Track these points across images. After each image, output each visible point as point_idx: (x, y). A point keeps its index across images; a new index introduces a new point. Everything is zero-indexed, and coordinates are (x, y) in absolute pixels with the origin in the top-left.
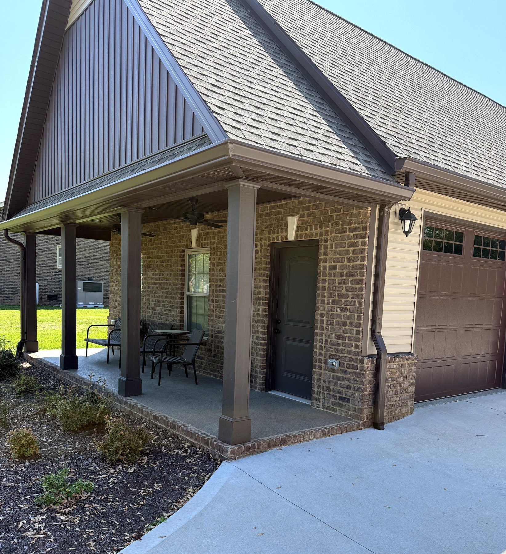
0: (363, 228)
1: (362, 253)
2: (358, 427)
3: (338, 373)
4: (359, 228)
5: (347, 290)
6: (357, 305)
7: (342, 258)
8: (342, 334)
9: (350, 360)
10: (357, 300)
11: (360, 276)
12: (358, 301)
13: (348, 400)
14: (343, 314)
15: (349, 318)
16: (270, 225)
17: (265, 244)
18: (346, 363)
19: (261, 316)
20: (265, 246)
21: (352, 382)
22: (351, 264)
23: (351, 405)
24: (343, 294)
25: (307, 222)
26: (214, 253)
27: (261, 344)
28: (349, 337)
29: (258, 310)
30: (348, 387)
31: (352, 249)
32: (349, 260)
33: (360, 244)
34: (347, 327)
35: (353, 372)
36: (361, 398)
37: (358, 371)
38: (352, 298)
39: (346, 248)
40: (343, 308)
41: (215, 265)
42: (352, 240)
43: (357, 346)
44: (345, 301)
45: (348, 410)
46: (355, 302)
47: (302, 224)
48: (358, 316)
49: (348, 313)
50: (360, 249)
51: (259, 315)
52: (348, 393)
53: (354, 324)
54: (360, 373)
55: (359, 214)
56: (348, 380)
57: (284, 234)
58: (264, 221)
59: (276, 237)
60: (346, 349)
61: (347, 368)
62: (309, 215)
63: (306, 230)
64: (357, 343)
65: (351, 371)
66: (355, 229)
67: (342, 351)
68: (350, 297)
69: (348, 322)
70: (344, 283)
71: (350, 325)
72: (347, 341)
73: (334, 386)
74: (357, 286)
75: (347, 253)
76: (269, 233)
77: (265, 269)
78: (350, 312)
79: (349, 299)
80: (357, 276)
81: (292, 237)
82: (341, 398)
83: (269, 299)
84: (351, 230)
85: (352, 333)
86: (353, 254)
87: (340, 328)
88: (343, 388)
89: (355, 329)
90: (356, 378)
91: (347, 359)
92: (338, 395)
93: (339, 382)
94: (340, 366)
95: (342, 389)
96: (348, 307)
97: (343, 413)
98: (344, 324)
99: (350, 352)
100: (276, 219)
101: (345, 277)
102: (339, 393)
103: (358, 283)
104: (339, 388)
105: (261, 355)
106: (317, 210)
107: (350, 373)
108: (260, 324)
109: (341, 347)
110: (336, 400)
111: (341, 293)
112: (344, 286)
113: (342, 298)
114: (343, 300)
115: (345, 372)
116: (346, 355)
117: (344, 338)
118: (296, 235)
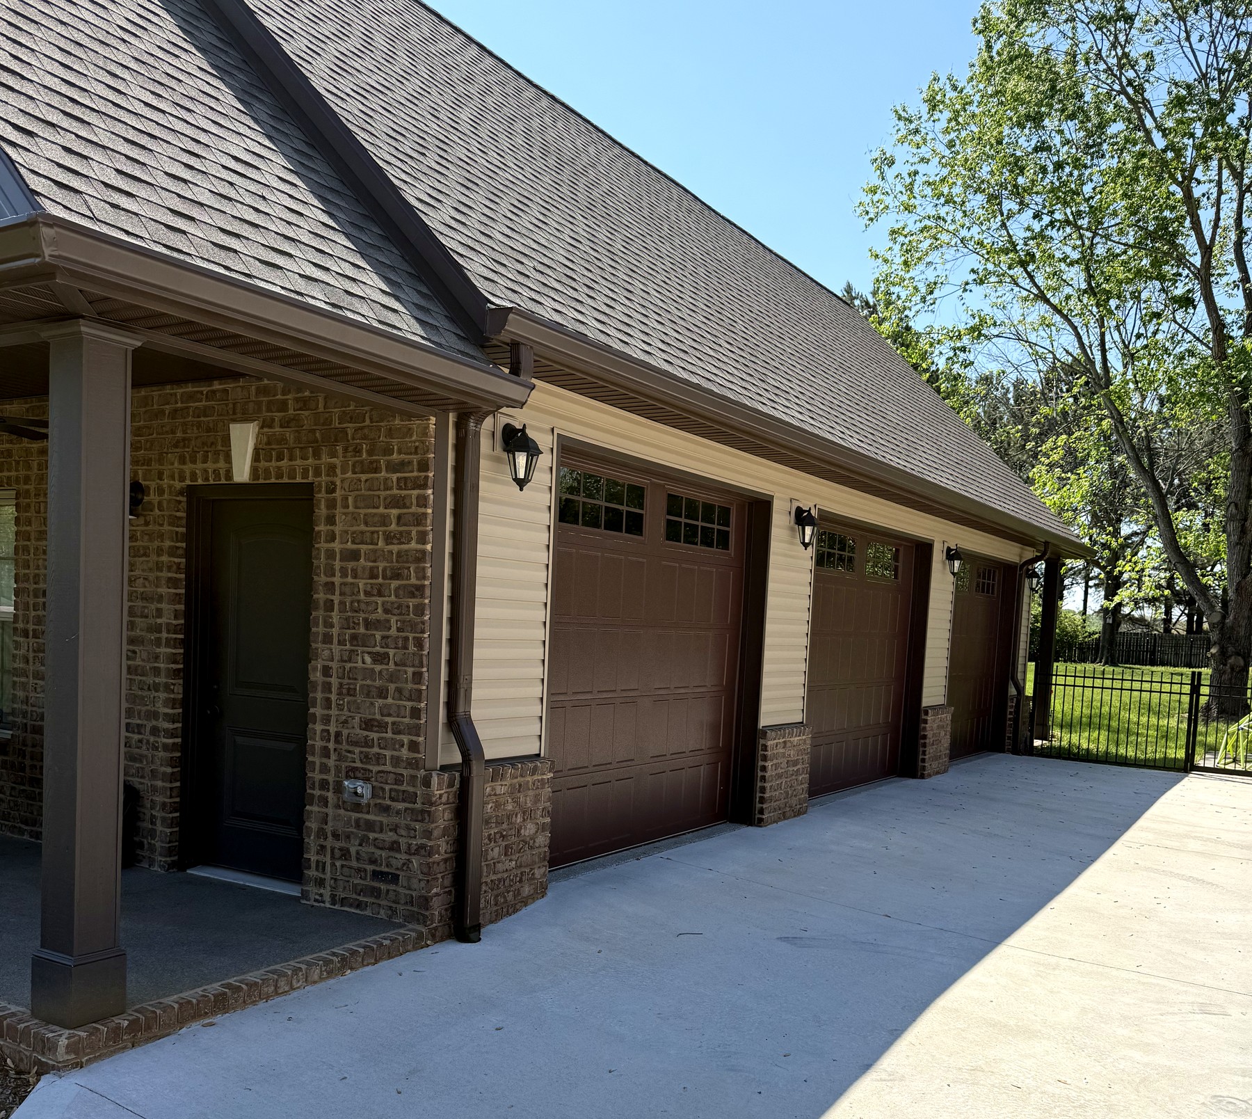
0: (419, 463)
1: (418, 524)
2: (419, 943)
3: (368, 813)
4: (410, 463)
5: (386, 611)
6: (412, 648)
7: (373, 533)
8: (378, 717)
9: (399, 780)
10: (411, 636)
11: (418, 579)
12: (414, 638)
13: (395, 879)
14: (378, 668)
15: (392, 678)
16: (184, 439)
17: (170, 487)
18: (387, 788)
19: (163, 674)
20: (170, 493)
21: (403, 832)
22: (395, 548)
23: (401, 890)
24: (378, 621)
25: (282, 440)
26: (28, 505)
27: (166, 747)
28: (394, 723)
29: (157, 657)
30: (395, 847)
31: (394, 512)
32: (389, 539)
33: (414, 501)
34: (390, 700)
35: (406, 809)
36: (425, 870)
37: (418, 806)
38: (399, 630)
39: (382, 510)
40: (378, 654)
41: (32, 537)
42: (395, 491)
43: (414, 747)
44: (383, 637)
45: (394, 902)
46: (406, 639)
47: (269, 443)
48: (414, 674)
49: (392, 666)
50: (413, 514)
51: (157, 671)
52: (394, 862)
53: (406, 693)
54: (422, 812)
55: (409, 432)
56: (395, 829)
57: (222, 464)
58: (167, 428)
59: (201, 472)
60: (388, 753)
61: (392, 799)
62: (285, 424)
63: (280, 458)
64: (414, 738)
65: (401, 806)
66: (402, 466)
67: (379, 759)
68: (394, 628)
69: (392, 687)
70: (380, 594)
71: (397, 695)
72: (390, 735)
73: (360, 845)
74: (412, 602)
75: (384, 520)
76: (182, 461)
77: (172, 552)
78: (396, 664)
79: (393, 631)
80: (409, 578)
81: (242, 472)
82: (376, 875)
83: (187, 629)
84: (392, 468)
85: (402, 714)
86: (398, 524)
87: (372, 704)
88: (381, 849)
89: (409, 704)
90: (413, 824)
91: (391, 778)
92: (370, 868)
93: (372, 836)
94: (373, 796)
95: (378, 852)
96: (391, 652)
97: (382, 912)
98: (382, 693)
99: (396, 761)
100: (199, 425)
101: (380, 580)
102: (373, 861)
103: (413, 596)
104: (372, 849)
105: (165, 777)
106: (306, 413)
107: (398, 812)
108: (162, 695)
109: (376, 750)
110: (365, 879)
111: (373, 617)
112: (380, 600)
113: (376, 629)
114: (378, 635)
115: (386, 809)
116: (388, 768)
117: (382, 727)
118: (254, 471)
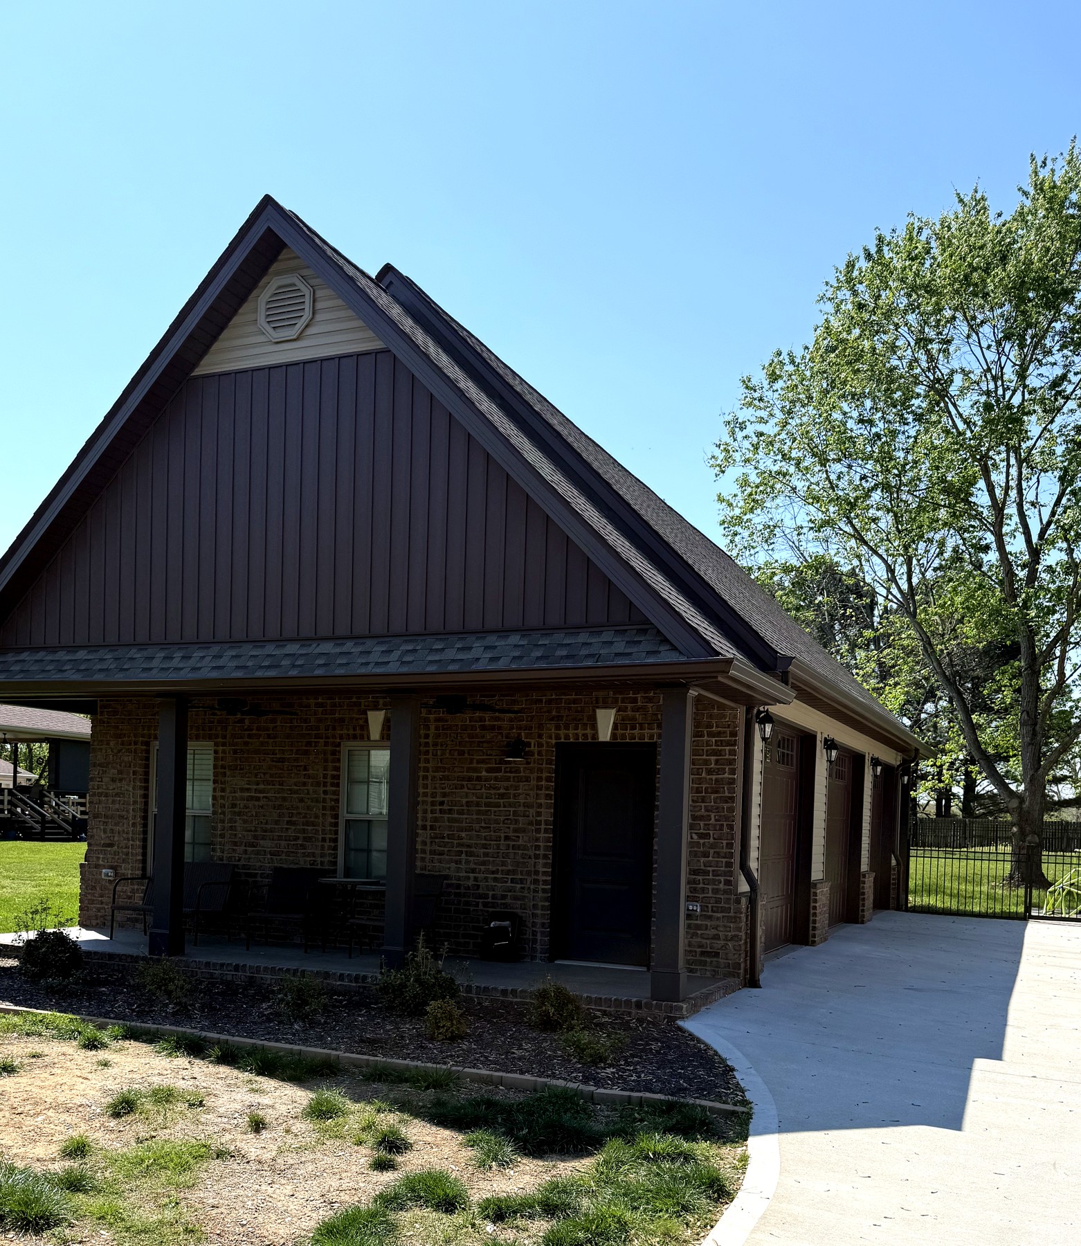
0: (730, 733)
1: (730, 764)
2: (729, 990)
3: (697, 920)
4: (724, 732)
5: (707, 810)
6: (725, 829)
7: (698, 769)
8: (702, 867)
9: (718, 901)
10: (725, 823)
11: (729, 793)
12: (727, 825)
13: (717, 955)
14: (702, 841)
15: (712, 846)
16: (558, 716)
17: (547, 743)
18: (710, 905)
19: (542, 849)
20: (548, 746)
21: (721, 929)
22: (714, 777)
23: (720, 960)
24: (703, 816)
25: (634, 719)
26: (428, 751)
27: (544, 891)
28: (713, 871)
29: (537, 840)
30: (716, 937)
31: (713, 758)
32: (709, 772)
33: (727, 752)
34: (710, 858)
35: (723, 917)
36: (737, 948)
37: (732, 914)
38: (716, 820)
39: (704, 757)
40: (702, 833)
41: (430, 770)
42: (714, 747)
43: (728, 883)
44: (705, 825)
45: (717, 967)
46: (722, 825)
47: (623, 720)
48: (727, 844)
49: (712, 840)
50: (727, 759)
51: (538, 847)
52: (715, 945)
53: (722, 855)
54: (735, 917)
55: (724, 716)
56: (716, 928)
57: (589, 731)
58: (545, 709)
59: (573, 734)
60: (710, 887)
61: (713, 911)
62: (635, 710)
63: (633, 728)
64: (729, 878)
65: (719, 915)
66: (719, 734)
67: (703, 890)
68: (713, 819)
69: (712, 851)
70: (703, 802)
71: (716, 855)
72: (711, 877)
73: (691, 938)
74: (725, 806)
75: (707, 762)
76: (558, 728)
77: (548, 779)
78: (714, 839)
79: (713, 821)
80: (724, 792)
81: (605, 734)
82: (703, 953)
83: (554, 823)
84: (711, 735)
85: (720, 865)
86: (716, 764)
87: (699, 861)
88: (707, 939)
89: (724, 860)
90: (729, 924)
91: (712, 901)
92: (699, 950)
93: (699, 932)
94: (701, 911)
95: (704, 941)
96: (711, 833)
97: (708, 973)
98: (706, 855)
99: (716, 891)
100: (570, 709)
101: (704, 794)
102: (700, 947)
103: (726, 802)
104: (699, 940)
105: (543, 908)
106: (651, 705)
107: (718, 919)
108: (541, 861)
109: (701, 885)
110: (696, 956)
111: (699, 813)
112: (703, 805)
113: (701, 820)
114: (702, 824)
115: (710, 917)
116: (710, 895)
117: (706, 873)
118: (614, 735)
